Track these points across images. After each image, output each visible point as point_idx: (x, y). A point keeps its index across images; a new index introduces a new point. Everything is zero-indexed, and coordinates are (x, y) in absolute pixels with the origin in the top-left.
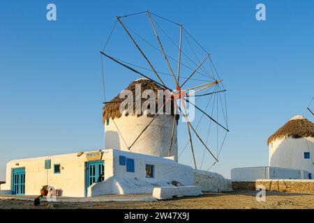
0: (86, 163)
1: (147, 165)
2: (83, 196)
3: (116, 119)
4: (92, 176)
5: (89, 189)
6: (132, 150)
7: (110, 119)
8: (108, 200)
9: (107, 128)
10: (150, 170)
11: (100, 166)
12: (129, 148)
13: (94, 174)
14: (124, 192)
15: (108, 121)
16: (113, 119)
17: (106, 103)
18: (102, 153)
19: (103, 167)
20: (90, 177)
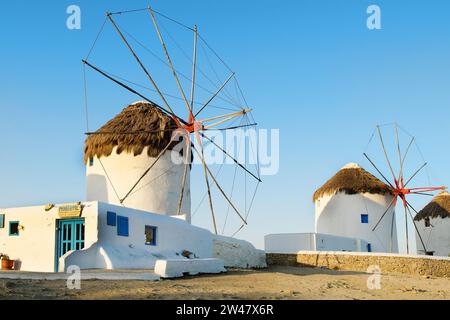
0: (57, 221)
1: (147, 227)
2: (52, 270)
3: (103, 158)
4: (67, 241)
5: (62, 260)
6: (126, 204)
7: (95, 158)
8: (90, 277)
9: (90, 170)
10: (151, 234)
11: (78, 225)
12: (122, 201)
13: (69, 239)
14: (114, 266)
15: (92, 161)
16: (99, 157)
17: (89, 134)
18: (82, 207)
19: (83, 227)
20: (63, 242)
